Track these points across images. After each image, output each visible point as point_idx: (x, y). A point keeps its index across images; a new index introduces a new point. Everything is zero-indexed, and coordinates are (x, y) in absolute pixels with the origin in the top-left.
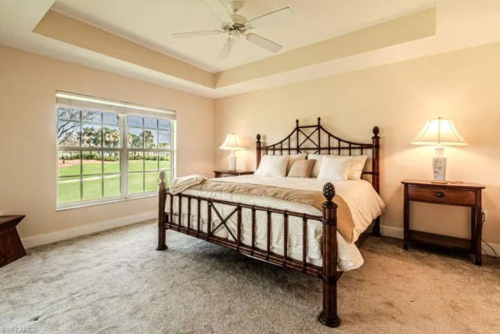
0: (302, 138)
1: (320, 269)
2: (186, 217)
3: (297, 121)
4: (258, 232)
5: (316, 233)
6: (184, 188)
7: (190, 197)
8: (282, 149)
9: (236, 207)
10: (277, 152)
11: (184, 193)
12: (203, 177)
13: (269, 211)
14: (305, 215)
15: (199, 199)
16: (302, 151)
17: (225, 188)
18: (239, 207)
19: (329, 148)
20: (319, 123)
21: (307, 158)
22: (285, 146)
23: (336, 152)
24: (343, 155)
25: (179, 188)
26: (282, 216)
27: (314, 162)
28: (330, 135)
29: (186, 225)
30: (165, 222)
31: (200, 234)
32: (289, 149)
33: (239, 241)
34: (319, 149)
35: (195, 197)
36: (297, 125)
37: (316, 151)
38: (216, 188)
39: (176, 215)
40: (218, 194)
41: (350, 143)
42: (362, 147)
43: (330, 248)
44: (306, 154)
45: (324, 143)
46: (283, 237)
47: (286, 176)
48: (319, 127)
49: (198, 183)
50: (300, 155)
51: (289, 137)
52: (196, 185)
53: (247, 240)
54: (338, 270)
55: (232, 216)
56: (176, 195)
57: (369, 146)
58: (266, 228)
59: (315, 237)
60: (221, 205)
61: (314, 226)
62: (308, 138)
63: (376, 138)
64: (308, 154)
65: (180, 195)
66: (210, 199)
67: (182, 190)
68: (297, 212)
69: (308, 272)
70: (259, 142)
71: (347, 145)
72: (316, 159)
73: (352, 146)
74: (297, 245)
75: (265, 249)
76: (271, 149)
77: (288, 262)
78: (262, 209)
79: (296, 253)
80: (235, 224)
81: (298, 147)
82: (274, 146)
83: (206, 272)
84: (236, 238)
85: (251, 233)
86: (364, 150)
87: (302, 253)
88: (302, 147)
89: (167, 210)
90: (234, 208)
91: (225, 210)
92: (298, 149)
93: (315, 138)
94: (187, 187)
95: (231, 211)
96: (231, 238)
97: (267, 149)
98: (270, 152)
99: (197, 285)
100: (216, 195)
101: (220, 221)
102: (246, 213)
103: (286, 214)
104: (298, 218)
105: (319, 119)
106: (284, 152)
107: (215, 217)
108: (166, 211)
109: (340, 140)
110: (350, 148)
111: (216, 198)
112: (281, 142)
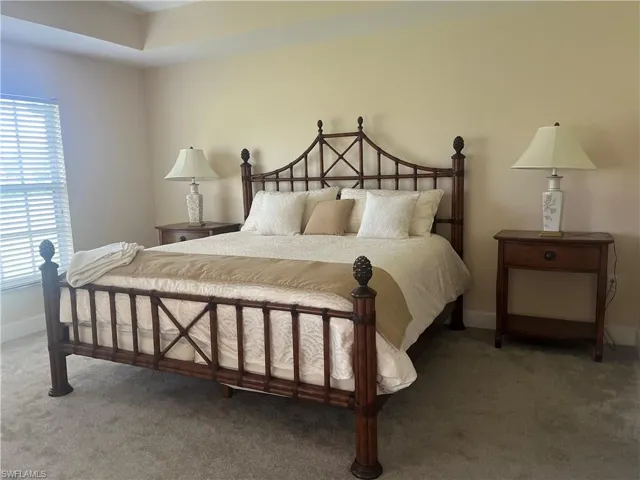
0: (330, 157)
1: (351, 395)
2: (109, 329)
3: (320, 124)
4: (248, 345)
5: (345, 340)
6: (99, 274)
7: (113, 291)
8: (292, 180)
9: (205, 304)
10: (284, 185)
11: (99, 282)
12: (137, 247)
13: (266, 307)
14: (326, 310)
15: (133, 294)
16: (329, 183)
17: (184, 270)
18: (212, 303)
19: (379, 177)
20: (360, 127)
21: (339, 196)
22: (299, 173)
23: (391, 183)
24: (404, 189)
25: (86, 275)
26: (288, 316)
27: (352, 204)
28: (380, 151)
29: (108, 342)
30: (62, 341)
31: (140, 358)
32: (307, 179)
33: (214, 364)
34: (361, 179)
35: (123, 290)
36: (321, 131)
37: (354, 182)
38: (164, 270)
39: (84, 325)
40: (169, 281)
41: (415, 167)
42: (436, 173)
43: (365, 360)
44: (337, 189)
45: (370, 168)
46: (291, 349)
47: (302, 232)
48: (361, 136)
49: (127, 260)
50: (326, 190)
51: (305, 155)
52: (124, 265)
53: (229, 360)
54: (379, 393)
55: (200, 321)
56: (83, 287)
57: (446, 173)
58: (263, 337)
59: (343, 345)
60: (178, 302)
61: (341, 328)
62: (341, 157)
63: (459, 158)
64: (342, 188)
65: (92, 288)
66: (154, 291)
67: (94, 277)
68: (313, 306)
69: (333, 402)
70: (246, 166)
71: (409, 170)
72: (355, 197)
73: (419, 172)
74: (315, 361)
75: (262, 371)
76: (270, 180)
77: (300, 389)
78: (254, 304)
79: (314, 374)
80: (206, 335)
81: (323, 174)
82: (277, 172)
83: (156, 425)
84: (210, 359)
85: (236, 348)
86: (438, 180)
87: (322, 373)
88: (329, 174)
89: (65, 316)
90: (202, 306)
91: (187, 311)
92: (323, 180)
93: (352, 156)
94: (104, 270)
95: (198, 313)
96: (200, 360)
97: (264, 179)
98: (270, 185)
99: (142, 449)
100: (165, 284)
101: (177, 332)
102: (226, 313)
103: (295, 311)
104: (315, 317)
105: (360, 120)
106: (297, 185)
107: (166, 324)
108: (62, 320)
109: (397, 161)
110: (415, 177)
111: (167, 290)
112: (291, 166)
